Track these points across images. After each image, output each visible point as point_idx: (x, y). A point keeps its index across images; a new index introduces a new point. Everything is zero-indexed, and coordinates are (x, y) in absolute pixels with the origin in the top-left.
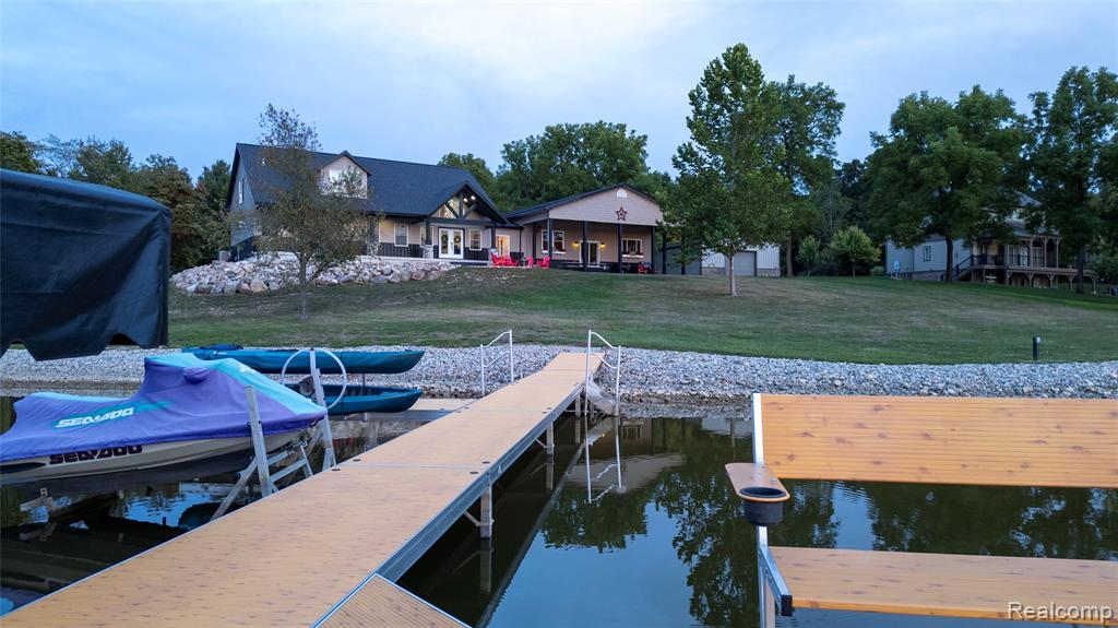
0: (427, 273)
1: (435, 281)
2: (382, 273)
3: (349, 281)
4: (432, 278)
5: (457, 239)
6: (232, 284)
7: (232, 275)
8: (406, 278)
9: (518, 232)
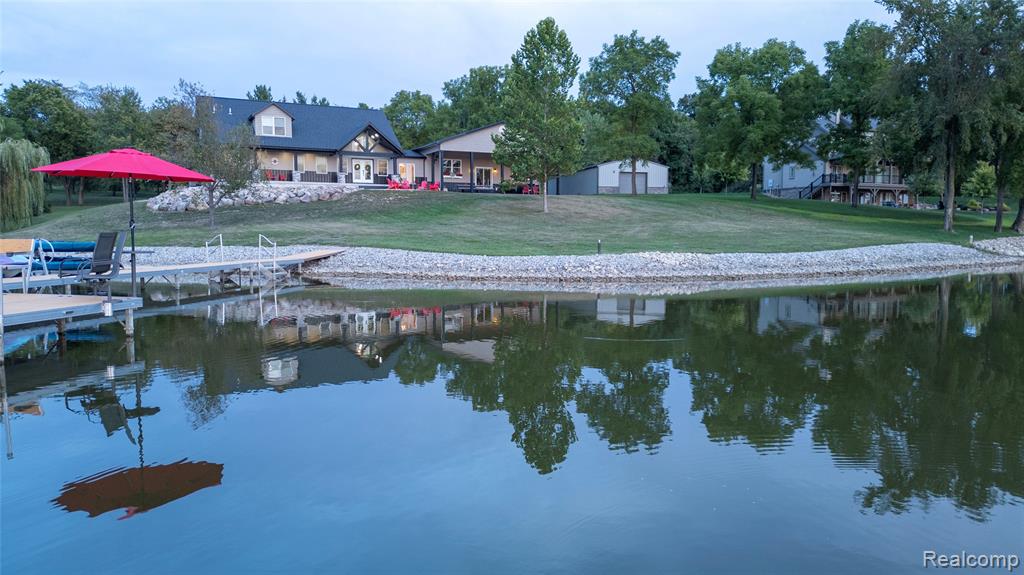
0: (331, 195)
1: (336, 201)
2: (297, 195)
3: (270, 201)
4: (335, 199)
5: (368, 167)
6: (183, 204)
7: (184, 197)
8: (315, 199)
9: (422, 161)
